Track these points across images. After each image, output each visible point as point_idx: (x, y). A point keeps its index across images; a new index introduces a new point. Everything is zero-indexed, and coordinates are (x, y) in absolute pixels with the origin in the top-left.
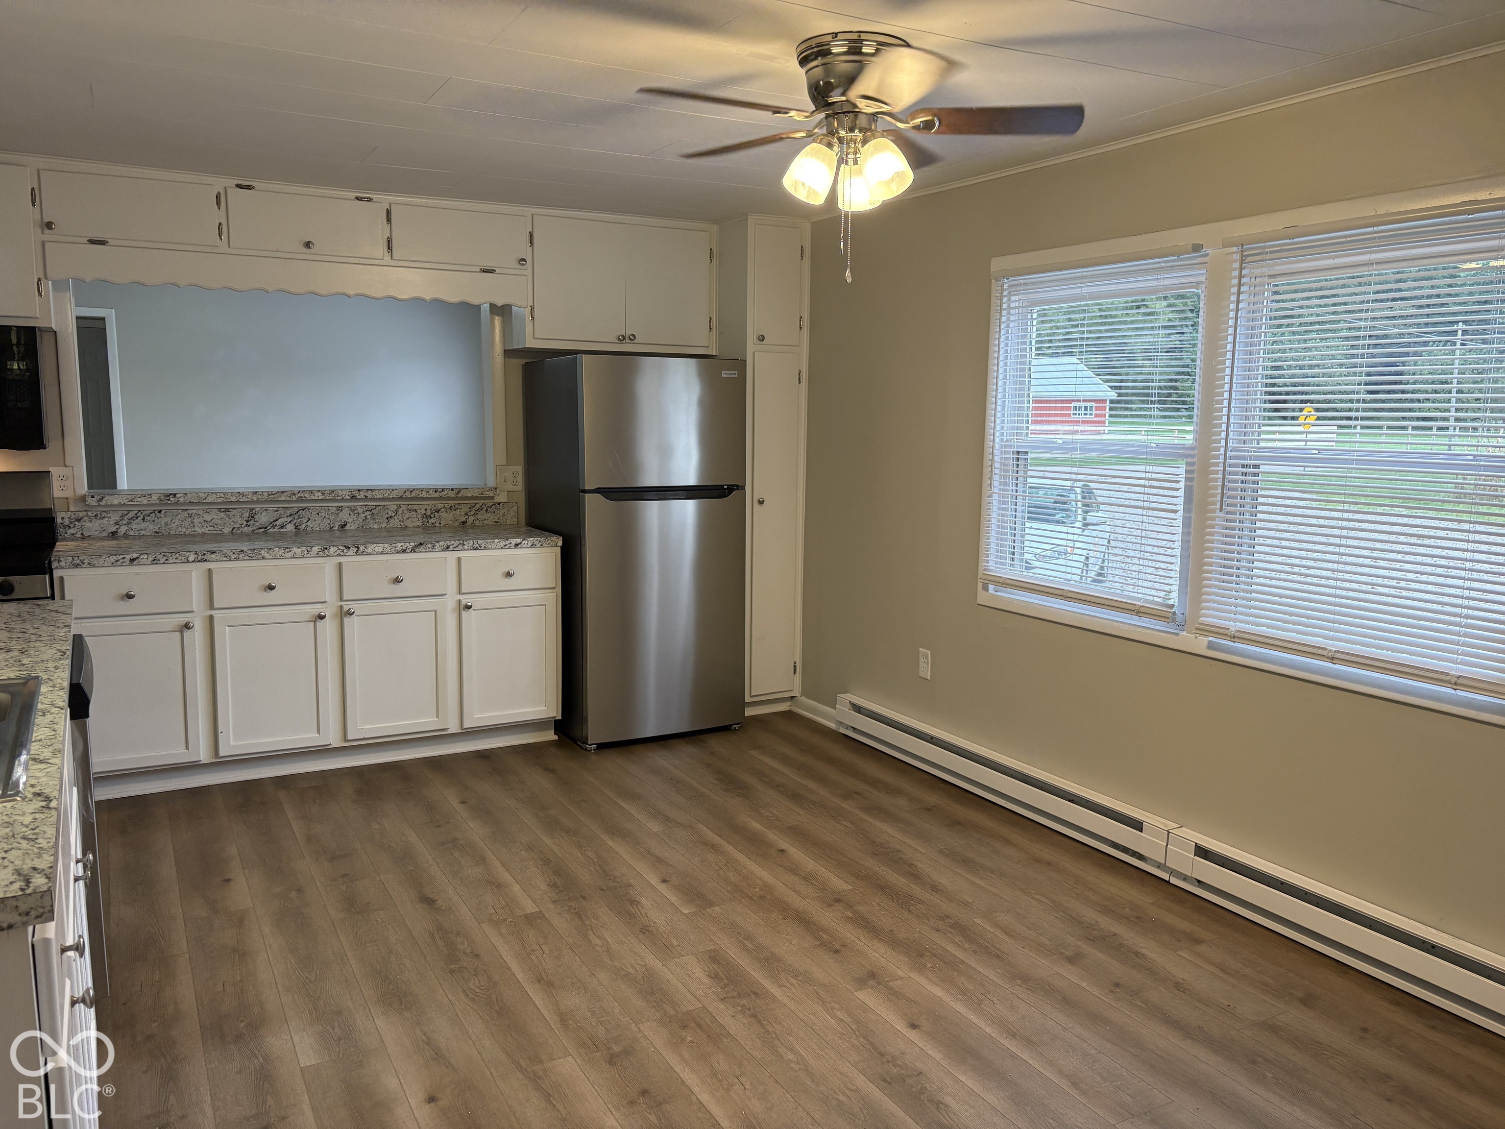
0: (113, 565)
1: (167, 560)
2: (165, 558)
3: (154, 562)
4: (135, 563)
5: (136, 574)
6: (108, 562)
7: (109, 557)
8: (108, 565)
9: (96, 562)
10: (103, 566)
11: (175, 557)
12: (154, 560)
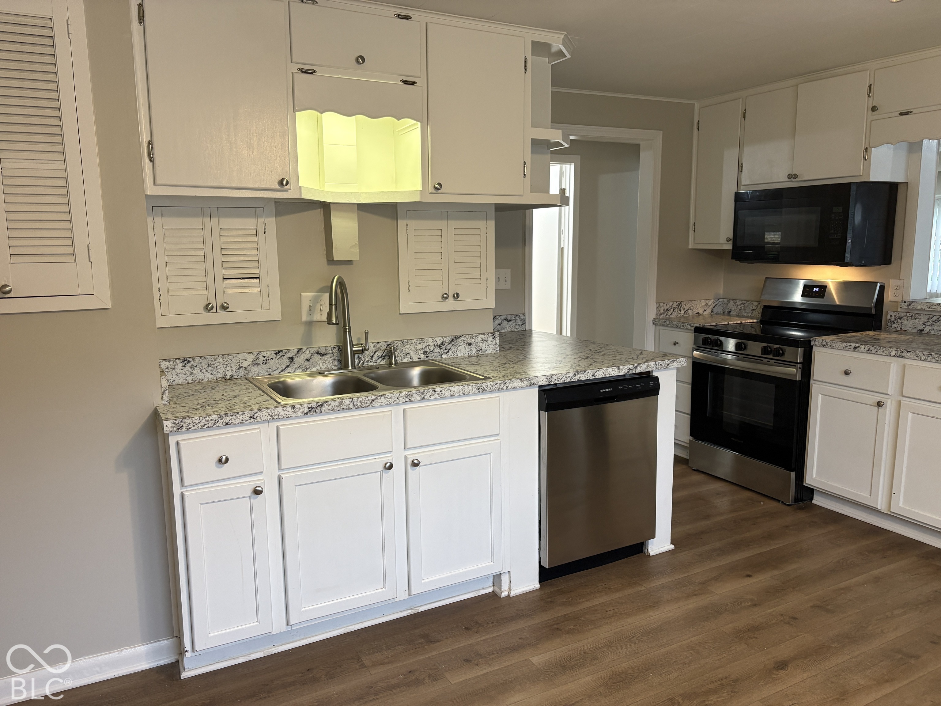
0: (844, 349)
1: (876, 352)
2: (876, 350)
3: (868, 352)
4: (856, 350)
5: (855, 358)
6: (841, 347)
7: (842, 343)
8: (841, 348)
9: (834, 345)
10: (837, 349)
11: (882, 351)
12: (868, 350)
